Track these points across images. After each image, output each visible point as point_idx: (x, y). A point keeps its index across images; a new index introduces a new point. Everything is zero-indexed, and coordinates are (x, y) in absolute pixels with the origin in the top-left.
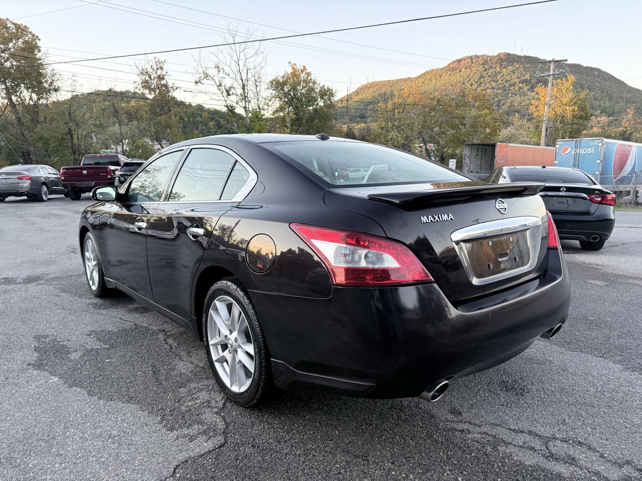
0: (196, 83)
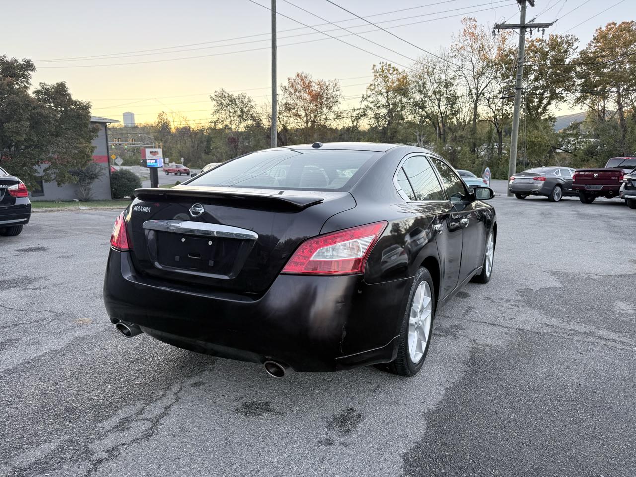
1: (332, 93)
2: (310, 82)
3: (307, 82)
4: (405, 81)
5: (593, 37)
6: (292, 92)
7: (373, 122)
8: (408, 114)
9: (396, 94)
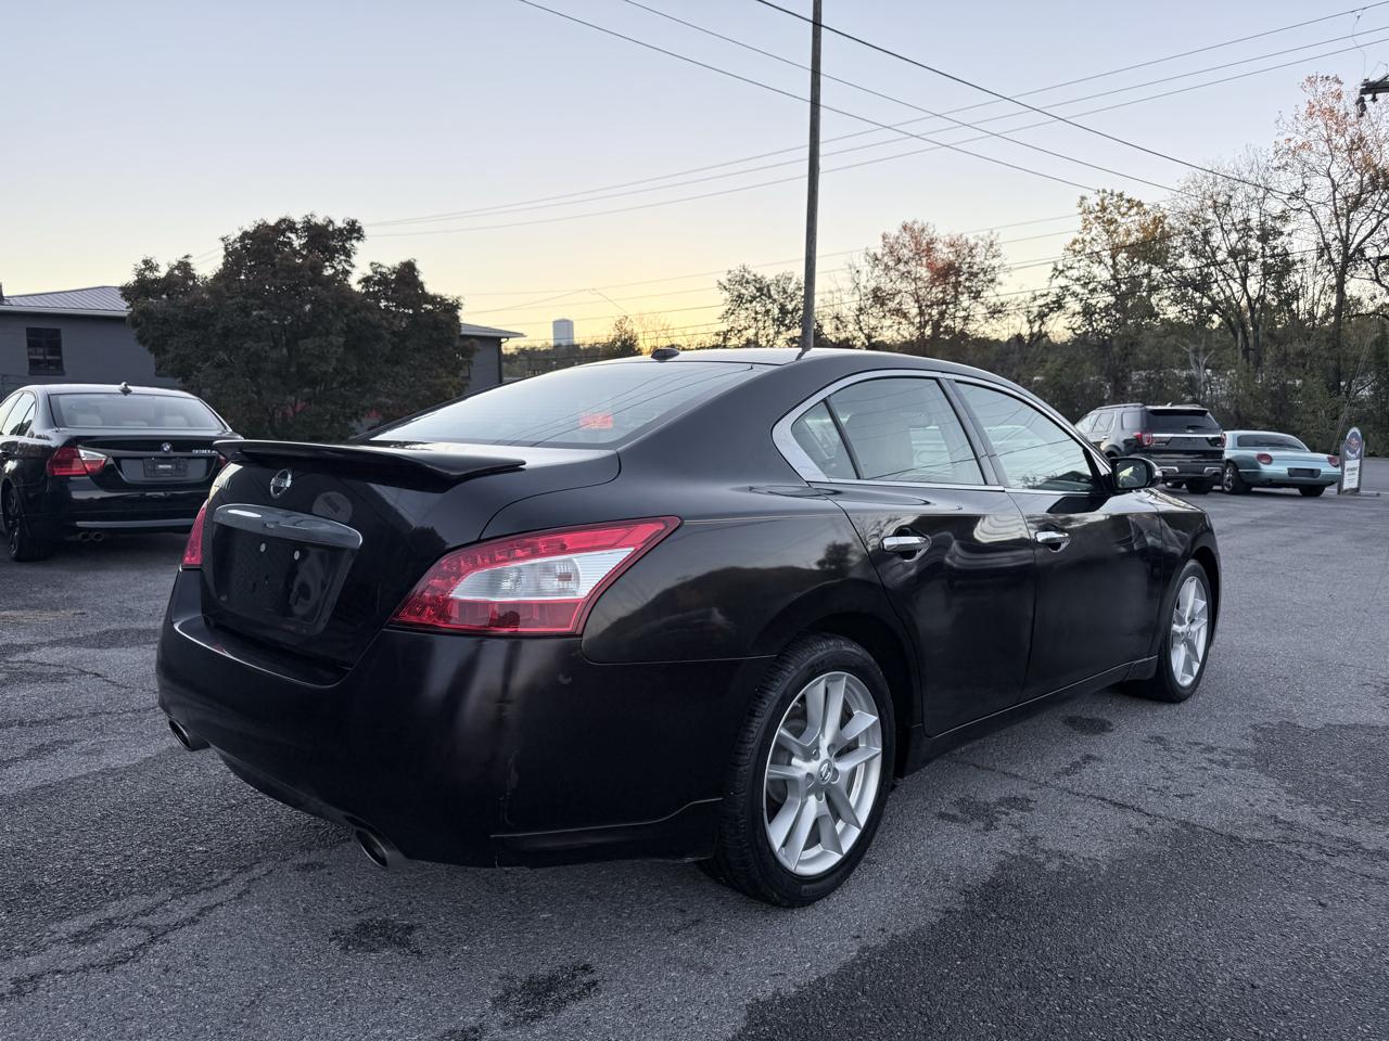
1: (981, 262)
2: (932, 242)
3: (924, 242)
4: (1159, 230)
6: (891, 264)
7: (1079, 323)
8: (1166, 302)
9: (1136, 260)
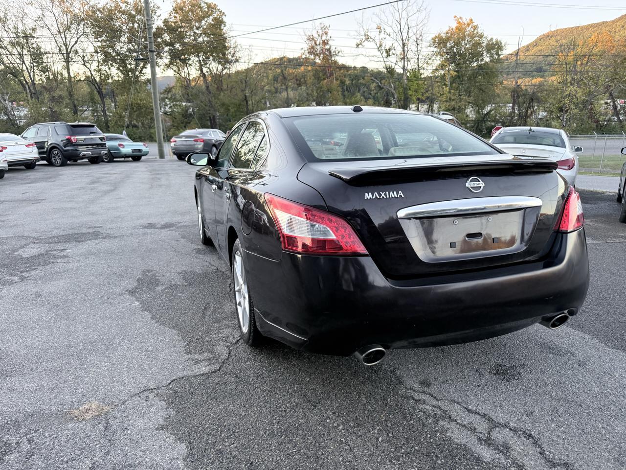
0: (358, 46)
5: (172, 8)
